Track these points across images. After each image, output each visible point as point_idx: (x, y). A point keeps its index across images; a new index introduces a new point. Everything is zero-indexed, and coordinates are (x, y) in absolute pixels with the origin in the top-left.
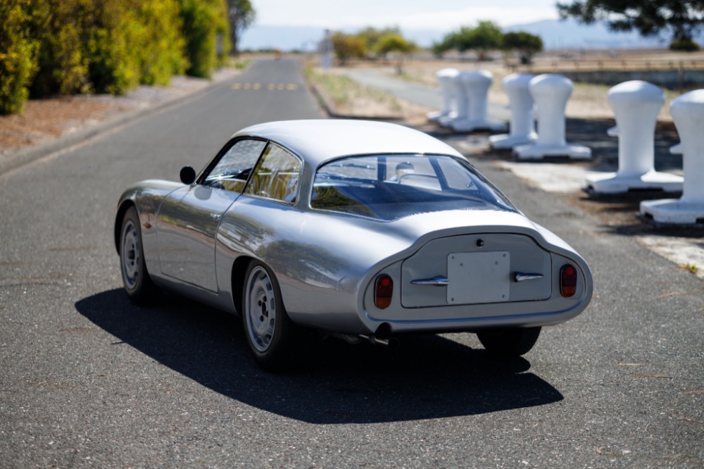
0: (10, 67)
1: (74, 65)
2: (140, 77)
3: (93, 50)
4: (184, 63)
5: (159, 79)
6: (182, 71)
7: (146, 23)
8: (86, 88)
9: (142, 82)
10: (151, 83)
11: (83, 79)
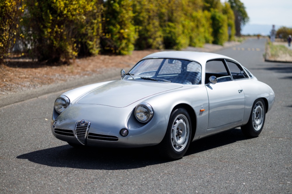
0: (126, 36)
1: (157, 37)
2: (189, 43)
3: (168, 31)
4: (211, 39)
5: (198, 44)
6: (211, 41)
7: (194, 21)
8: (161, 47)
9: (190, 45)
10: (194, 46)
11: (160, 43)
